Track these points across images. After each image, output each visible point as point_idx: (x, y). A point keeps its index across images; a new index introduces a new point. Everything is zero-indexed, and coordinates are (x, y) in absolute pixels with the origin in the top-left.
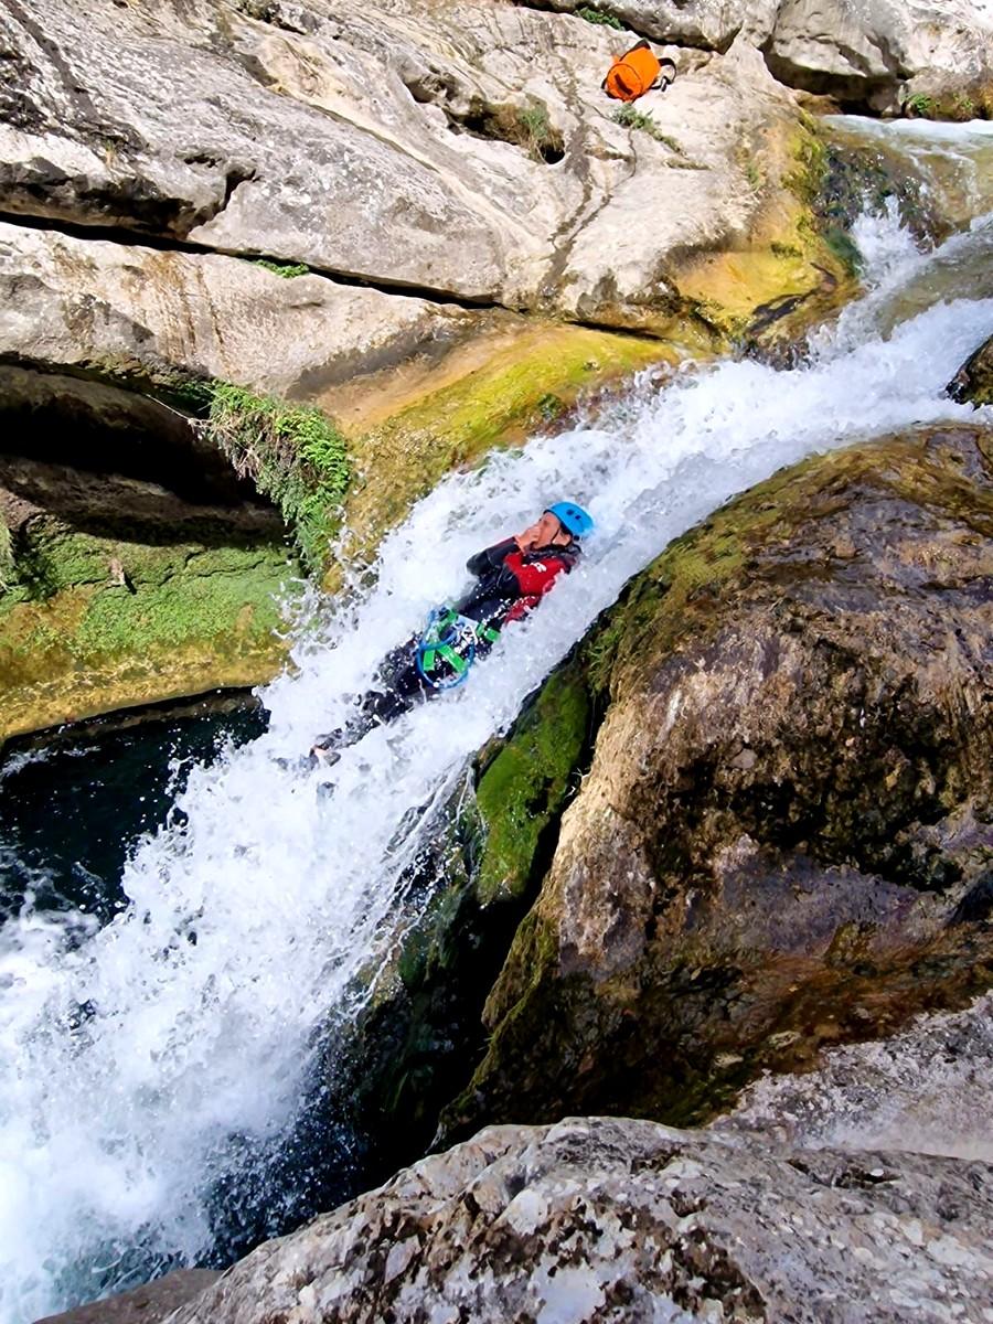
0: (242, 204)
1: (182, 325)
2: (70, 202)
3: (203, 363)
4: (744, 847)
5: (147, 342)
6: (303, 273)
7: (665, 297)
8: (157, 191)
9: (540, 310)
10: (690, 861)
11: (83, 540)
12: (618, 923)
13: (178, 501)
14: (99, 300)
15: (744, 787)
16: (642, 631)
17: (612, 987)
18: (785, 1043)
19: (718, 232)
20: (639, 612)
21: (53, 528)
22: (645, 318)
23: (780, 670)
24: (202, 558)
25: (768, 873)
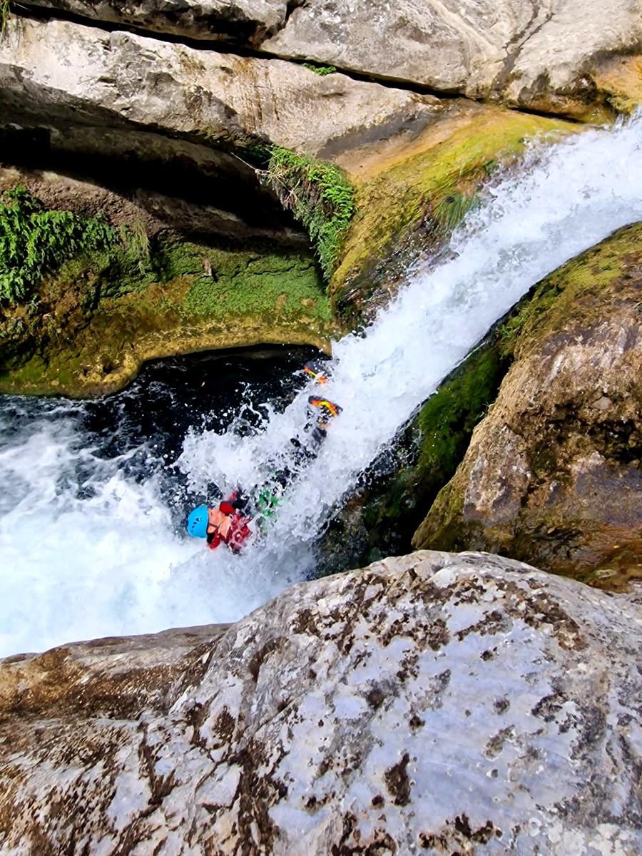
0: (296, 24)
1: (255, 107)
2: (190, 23)
3: (266, 133)
4: (595, 459)
5: (233, 118)
6: (333, 72)
7: (585, 90)
8: (244, 15)
9: (491, 100)
10: (556, 464)
11: (190, 247)
12: (504, 495)
13: (245, 225)
14: (205, 90)
15: (599, 421)
16: (540, 317)
17: (495, 532)
18: (606, 576)
19: (632, 40)
20: (539, 305)
21: (172, 239)
22: (569, 105)
23: (636, 348)
24: (258, 263)
25: (608, 477)
